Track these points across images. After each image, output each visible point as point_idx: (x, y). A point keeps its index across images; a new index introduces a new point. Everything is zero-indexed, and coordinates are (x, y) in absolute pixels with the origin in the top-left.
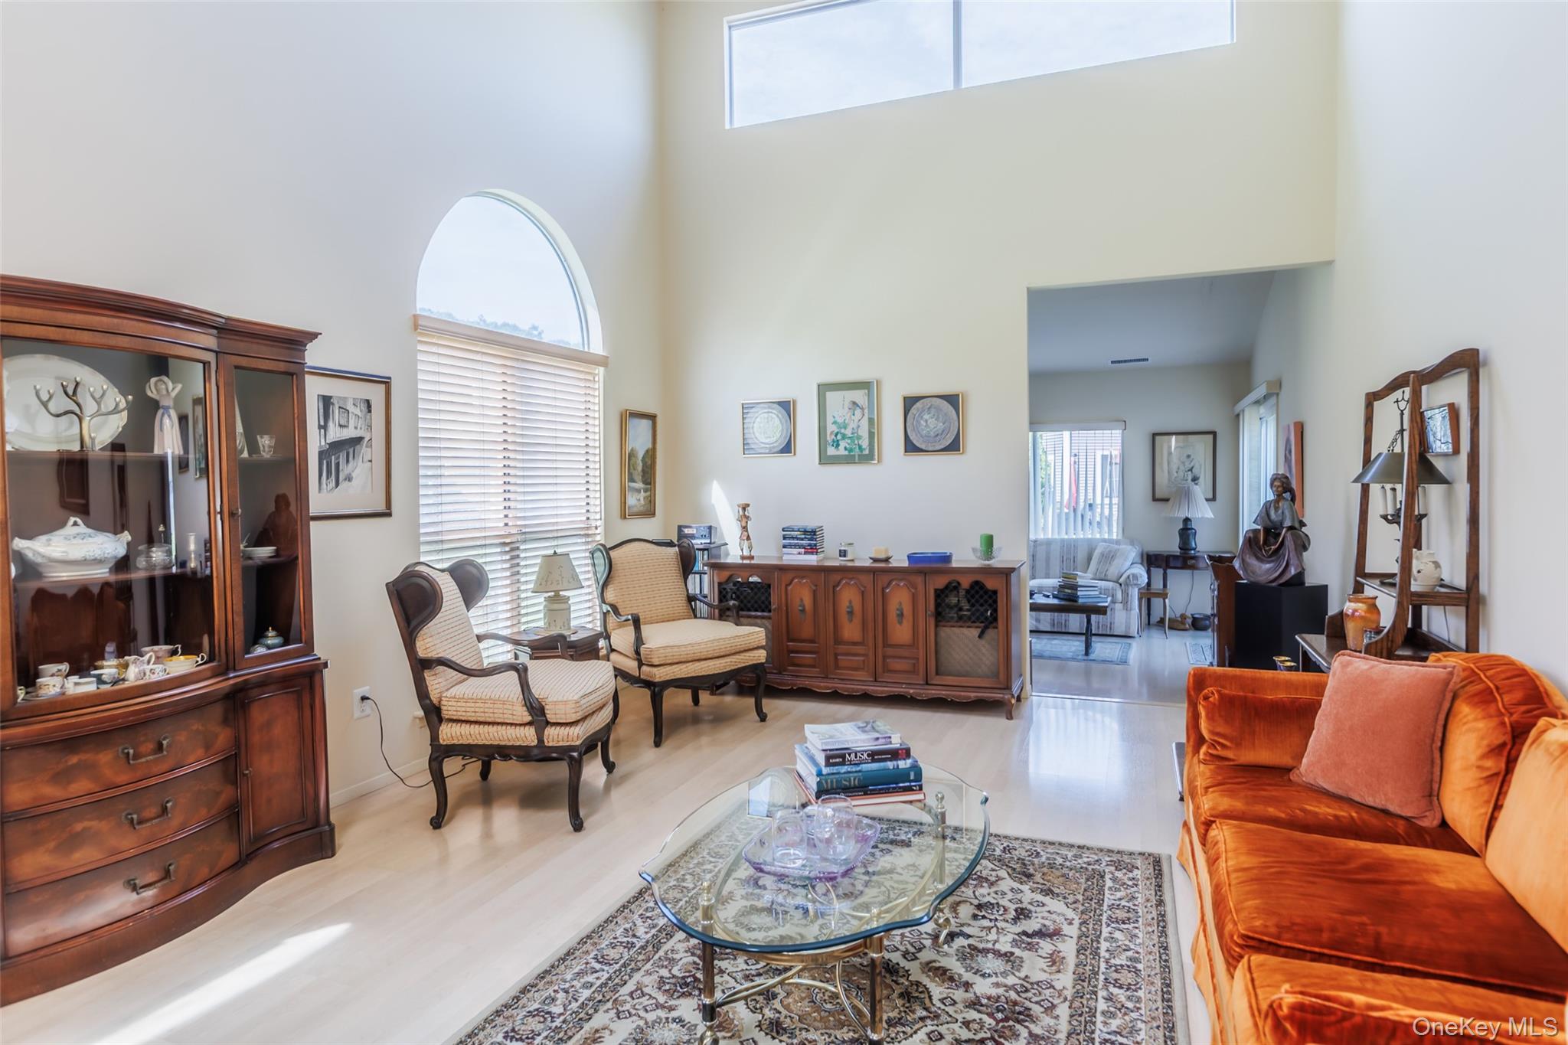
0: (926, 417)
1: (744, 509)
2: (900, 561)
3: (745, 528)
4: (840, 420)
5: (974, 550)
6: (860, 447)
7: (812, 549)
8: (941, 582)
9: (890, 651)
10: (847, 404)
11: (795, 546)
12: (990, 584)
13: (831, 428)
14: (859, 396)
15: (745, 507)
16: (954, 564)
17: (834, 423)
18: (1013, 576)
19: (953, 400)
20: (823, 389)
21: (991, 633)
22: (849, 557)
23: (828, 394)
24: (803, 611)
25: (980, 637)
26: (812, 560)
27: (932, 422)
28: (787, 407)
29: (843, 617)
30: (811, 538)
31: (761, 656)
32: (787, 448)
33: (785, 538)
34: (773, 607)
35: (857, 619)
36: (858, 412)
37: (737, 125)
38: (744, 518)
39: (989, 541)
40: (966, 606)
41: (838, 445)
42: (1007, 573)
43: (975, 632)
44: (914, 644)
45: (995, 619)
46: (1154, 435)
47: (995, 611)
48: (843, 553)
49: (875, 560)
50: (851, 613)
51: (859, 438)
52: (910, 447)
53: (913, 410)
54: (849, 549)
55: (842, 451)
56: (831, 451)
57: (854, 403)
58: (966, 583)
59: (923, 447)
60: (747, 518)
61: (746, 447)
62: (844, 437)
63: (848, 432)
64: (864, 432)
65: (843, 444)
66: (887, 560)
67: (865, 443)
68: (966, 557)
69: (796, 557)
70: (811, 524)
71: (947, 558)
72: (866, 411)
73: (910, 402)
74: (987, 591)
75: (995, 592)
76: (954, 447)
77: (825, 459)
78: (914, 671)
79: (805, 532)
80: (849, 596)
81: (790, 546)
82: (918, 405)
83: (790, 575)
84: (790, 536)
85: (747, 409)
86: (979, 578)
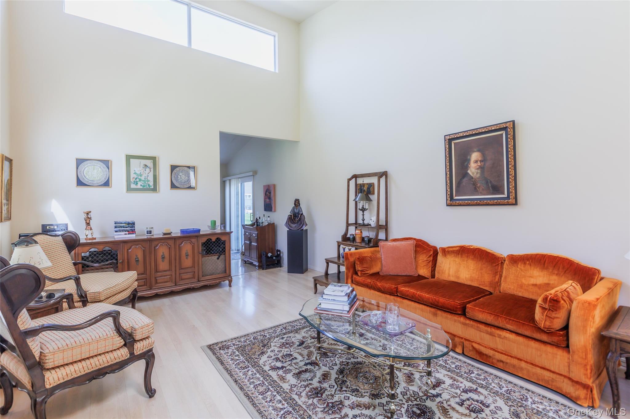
0: (181, 174)
1: (88, 214)
2: (177, 233)
3: (88, 224)
4: (138, 173)
5: (209, 226)
6: (149, 185)
7: (133, 232)
8: (203, 240)
9: (183, 271)
10: (142, 166)
11: (123, 231)
12: (223, 238)
13: (132, 175)
14: (148, 163)
16: (201, 233)
17: (135, 173)
19: (192, 168)
20: (129, 157)
21: (222, 257)
22: (153, 234)
23: (131, 160)
24: (138, 261)
25: (218, 259)
26: (132, 237)
27: (183, 177)
28: (106, 163)
29: (160, 260)
30: (131, 227)
31: (136, 285)
32: (107, 184)
33: (116, 227)
34: (120, 261)
35: (167, 260)
36: (148, 170)
38: (87, 219)
39: (214, 223)
41: (137, 184)
42: (229, 234)
43: (217, 257)
44: (193, 266)
45: (223, 251)
47: (223, 248)
48: (150, 232)
49: (165, 234)
50: (163, 258)
51: (148, 181)
52: (173, 186)
53: (175, 171)
55: (139, 186)
56: (133, 186)
57: (146, 165)
58: (213, 239)
59: (179, 186)
60: (90, 218)
61: (79, 182)
62: (140, 180)
63: (143, 178)
64: (151, 178)
65: (139, 183)
66: (170, 234)
67: (151, 183)
69: (122, 236)
70: (129, 220)
71: (199, 231)
72: (152, 170)
73: (173, 168)
74: (220, 241)
75: (225, 241)
76: (192, 187)
77: (129, 189)
78: (194, 277)
79: (129, 224)
80: (162, 250)
81: (120, 231)
82: (178, 169)
83: (129, 245)
84: (119, 227)
85: (80, 162)
86: (219, 236)
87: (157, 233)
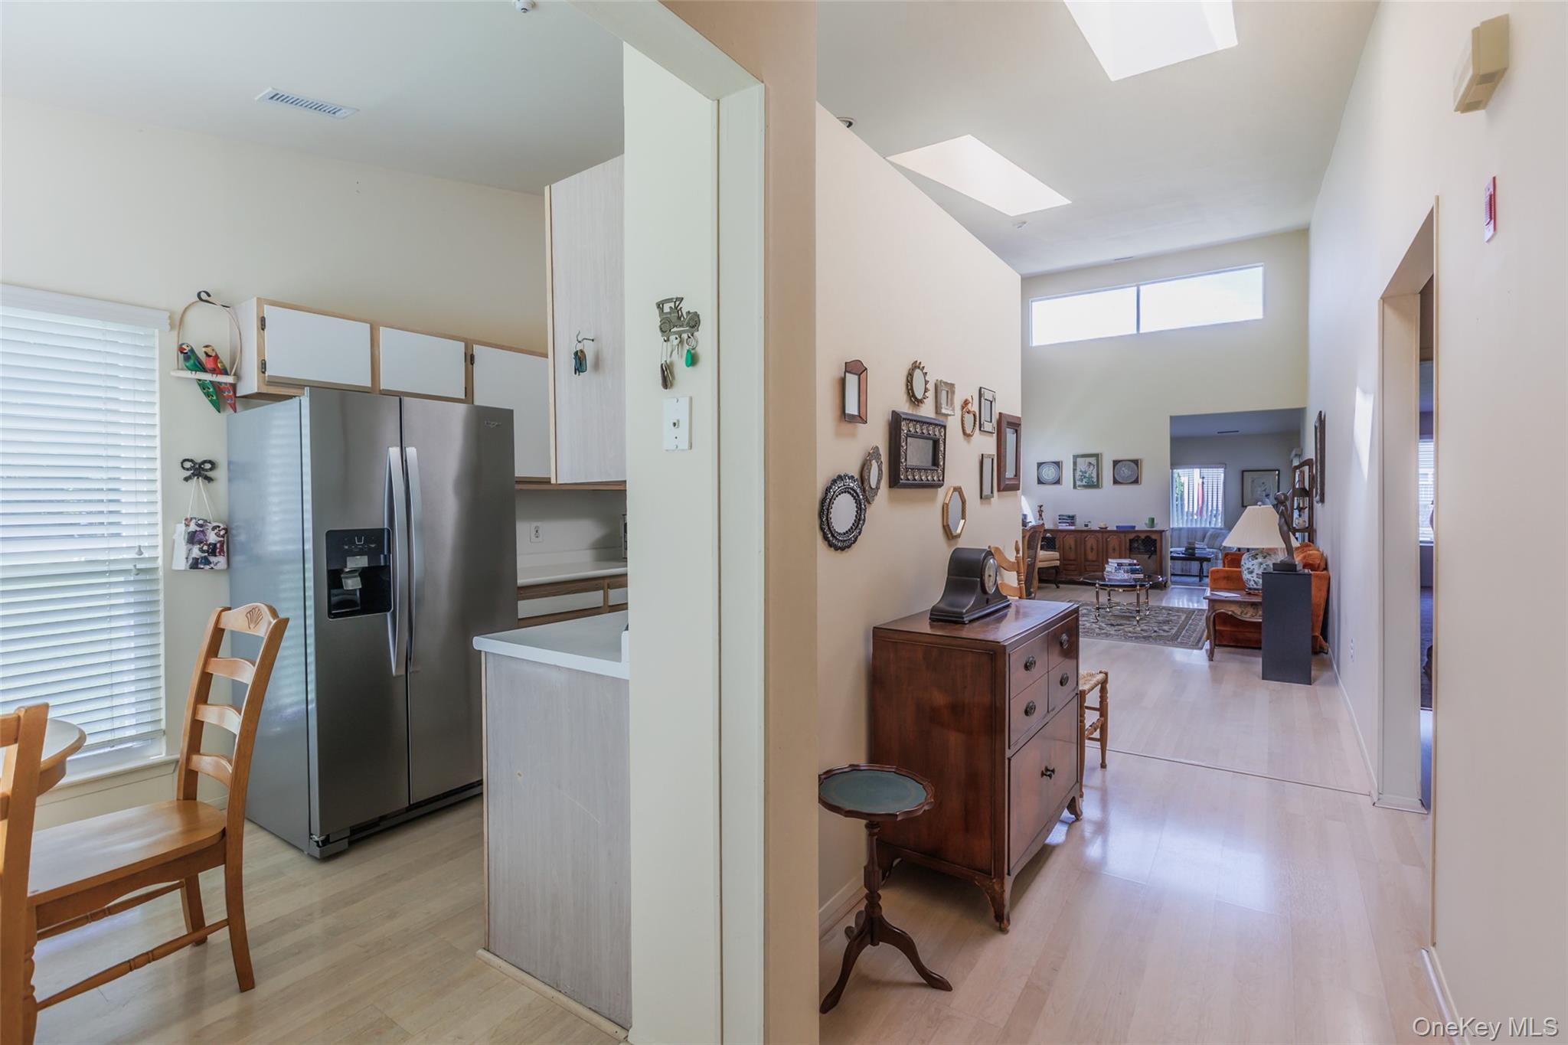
0: (1123, 469)
2: (1112, 527)
3: (1041, 515)
4: (1083, 470)
5: (1146, 524)
6: (1093, 481)
7: (1073, 524)
8: (1132, 536)
10: (1087, 463)
11: (1065, 522)
12: (1154, 537)
13: (1079, 473)
14: (1093, 460)
15: (1041, 507)
16: (1137, 529)
17: (1081, 471)
18: (1163, 533)
19: (1136, 462)
20: (1075, 457)
21: (1153, 557)
22: (1089, 527)
23: (1078, 459)
24: (1070, 548)
25: (1155, 560)
26: (1073, 528)
27: (1126, 471)
28: (1058, 464)
29: (1089, 550)
30: (1071, 519)
31: (1058, 563)
32: (1058, 482)
33: (1060, 519)
34: (1057, 547)
35: (1095, 552)
36: (1092, 467)
37: (1034, 345)
38: (1040, 512)
39: (1152, 520)
40: (1141, 547)
41: (1082, 481)
42: (1161, 532)
43: (1148, 556)
45: (1155, 551)
46: (1243, 472)
47: (1156, 547)
48: (1086, 526)
49: (1101, 527)
50: (1092, 549)
51: (1092, 477)
52: (1116, 482)
53: (1117, 466)
54: (1089, 524)
55: (1084, 483)
56: (1079, 483)
57: (1090, 463)
58: (1143, 536)
59: (1122, 481)
60: (1042, 511)
61: (1040, 482)
62: (1085, 477)
63: (1087, 475)
64: (1094, 475)
65: (1085, 480)
66: (1106, 528)
67: (1095, 480)
68: (1141, 525)
69: (1064, 527)
70: (1071, 514)
71: (1134, 527)
72: (1096, 466)
73: (1116, 463)
74: (1152, 540)
75: (1156, 540)
76: (1136, 481)
77: (1076, 486)
79: (1069, 517)
80: (1091, 542)
81: (1063, 522)
82: (1120, 464)
83: (1064, 534)
84: (1062, 518)
85: (1040, 465)
86: (1148, 534)
87: (1094, 527)
